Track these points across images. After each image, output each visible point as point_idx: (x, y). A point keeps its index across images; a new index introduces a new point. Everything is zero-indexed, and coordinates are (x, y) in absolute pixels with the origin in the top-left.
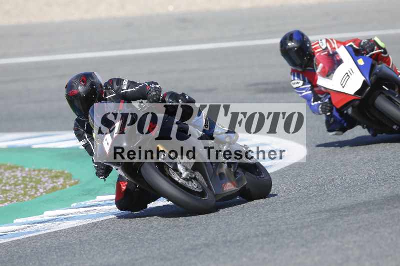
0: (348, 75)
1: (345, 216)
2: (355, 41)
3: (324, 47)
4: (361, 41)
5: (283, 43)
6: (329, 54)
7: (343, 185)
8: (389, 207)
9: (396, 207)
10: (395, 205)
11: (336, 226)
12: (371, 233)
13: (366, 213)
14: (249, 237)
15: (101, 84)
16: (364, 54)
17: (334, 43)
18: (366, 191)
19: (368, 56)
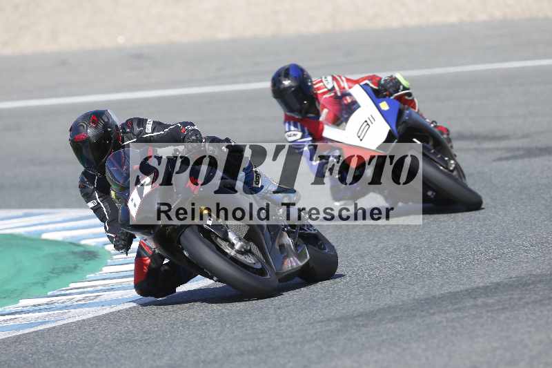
0: (368, 124)
1: (363, 325)
2: (371, 78)
3: (330, 87)
4: (381, 79)
5: (276, 81)
6: (336, 97)
7: (359, 283)
8: (423, 314)
9: (434, 314)
10: (432, 311)
11: (350, 339)
12: (398, 350)
13: (392, 322)
14: (229, 356)
15: (116, 126)
16: (386, 95)
17: (343, 81)
18: (391, 293)
19: (392, 98)
